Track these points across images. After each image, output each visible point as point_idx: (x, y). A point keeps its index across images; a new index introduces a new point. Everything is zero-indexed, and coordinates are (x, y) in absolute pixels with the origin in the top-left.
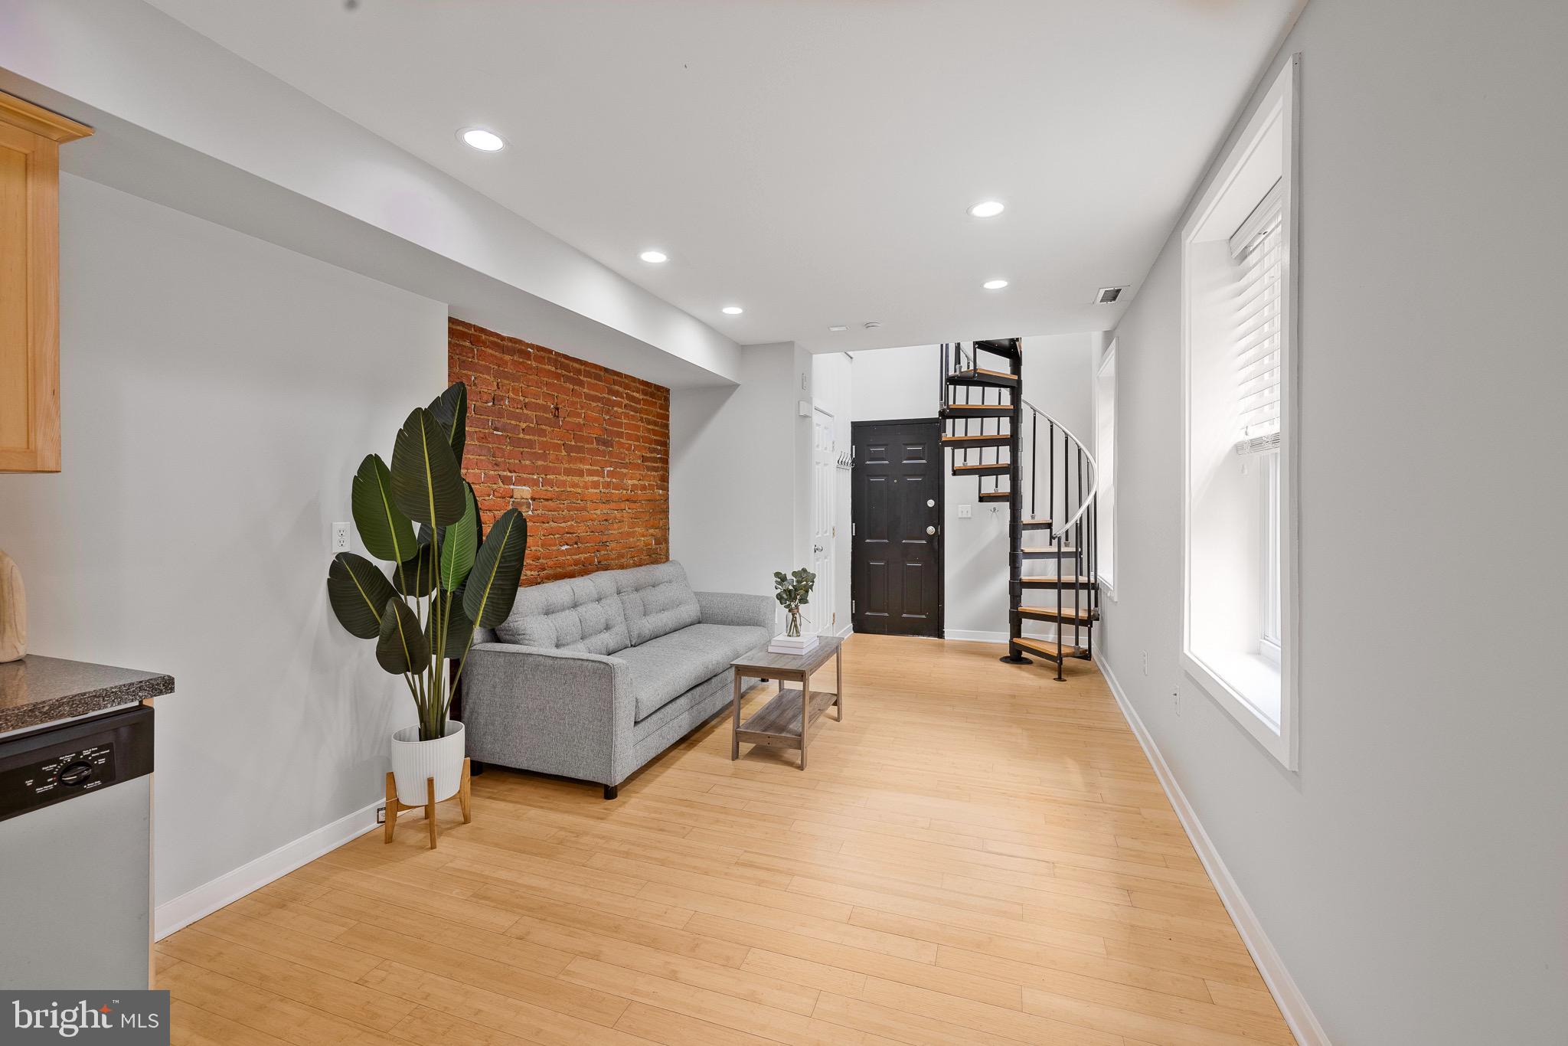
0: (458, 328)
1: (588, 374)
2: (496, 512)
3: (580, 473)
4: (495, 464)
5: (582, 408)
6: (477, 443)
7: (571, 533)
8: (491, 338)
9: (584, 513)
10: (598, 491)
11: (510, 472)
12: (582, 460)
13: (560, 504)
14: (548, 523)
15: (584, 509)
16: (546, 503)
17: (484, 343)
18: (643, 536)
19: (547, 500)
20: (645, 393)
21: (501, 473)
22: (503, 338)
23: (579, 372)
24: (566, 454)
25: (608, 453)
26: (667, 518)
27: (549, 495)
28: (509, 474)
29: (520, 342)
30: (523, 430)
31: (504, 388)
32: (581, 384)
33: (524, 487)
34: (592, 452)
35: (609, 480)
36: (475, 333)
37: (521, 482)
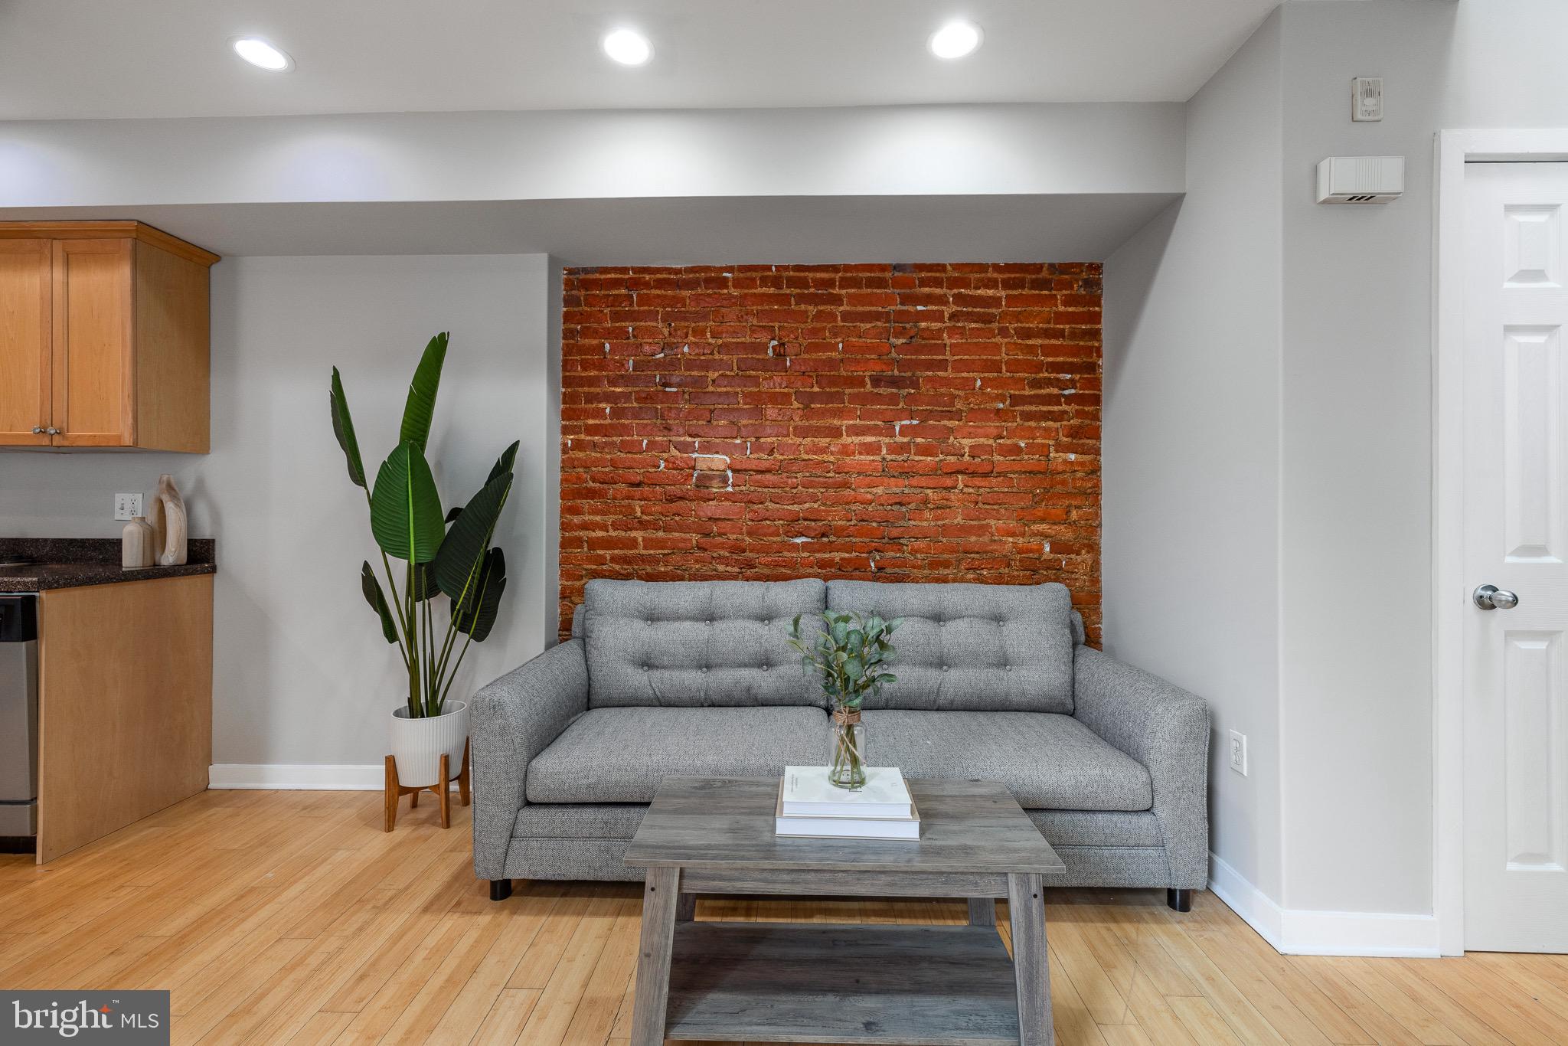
0: (609, 276)
1: (846, 283)
2: (666, 487)
3: (836, 433)
4: (665, 428)
5: (835, 335)
6: (635, 404)
7: (814, 520)
8: (659, 276)
9: (847, 492)
10: (878, 458)
11: (690, 436)
12: (839, 413)
13: (788, 477)
14: (762, 503)
15: (846, 485)
16: (759, 477)
17: (647, 285)
18: (1013, 534)
19: (762, 472)
21: (674, 439)
22: (677, 271)
23: (830, 283)
24: (801, 406)
25: (905, 397)
27: (764, 465)
28: (689, 439)
29: (707, 269)
30: (714, 381)
31: (679, 332)
32: (837, 300)
33: (716, 456)
34: (864, 399)
35: (905, 440)
36: (635, 276)
37: (707, 449)
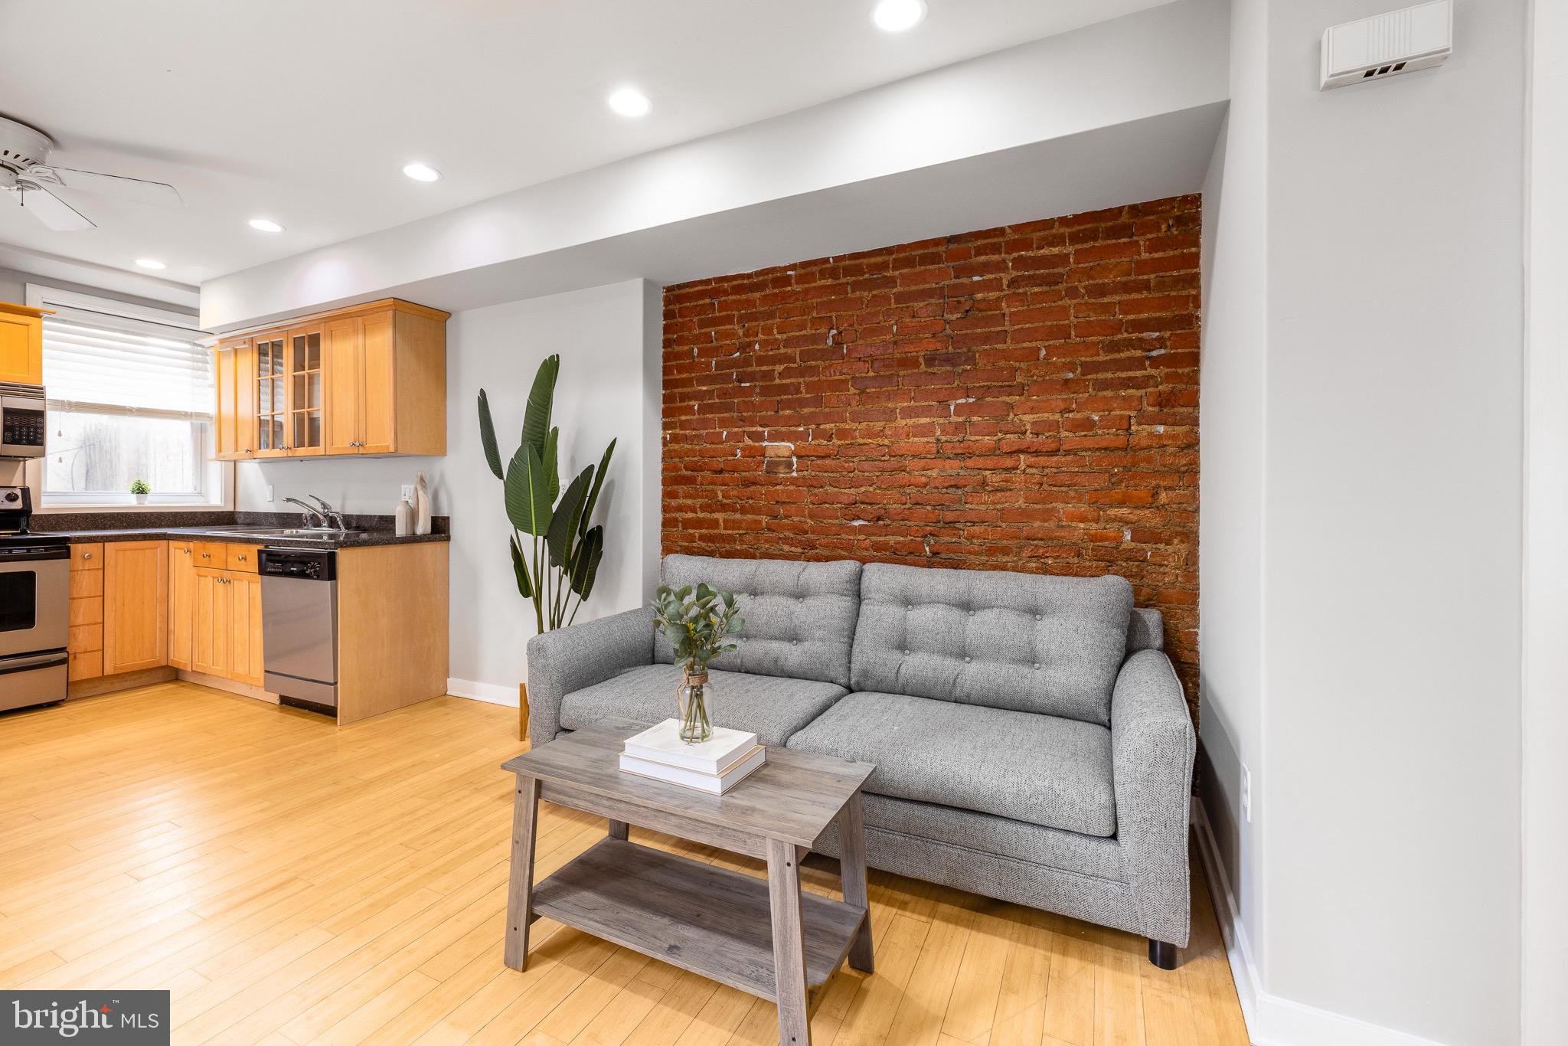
0: (697, 288)
2: (742, 473)
3: (891, 416)
4: (741, 420)
5: (889, 318)
6: (717, 400)
7: (870, 504)
8: (735, 283)
9: (901, 475)
10: (932, 439)
11: (761, 426)
12: (894, 396)
13: (846, 462)
14: (822, 487)
15: (900, 468)
16: (820, 462)
17: (726, 292)
18: (1084, 520)
19: (823, 457)
20: (1075, 239)
21: (747, 429)
22: (749, 276)
23: (884, 266)
24: (857, 391)
25: (960, 374)
26: (1194, 485)
27: (824, 451)
28: (760, 429)
29: (774, 270)
30: (780, 374)
31: (751, 332)
32: (891, 282)
33: (783, 443)
34: (918, 380)
35: (961, 419)
36: (716, 286)
37: (775, 437)
